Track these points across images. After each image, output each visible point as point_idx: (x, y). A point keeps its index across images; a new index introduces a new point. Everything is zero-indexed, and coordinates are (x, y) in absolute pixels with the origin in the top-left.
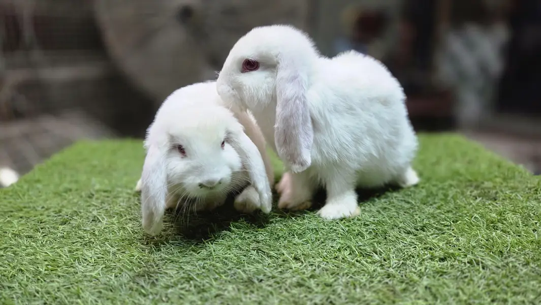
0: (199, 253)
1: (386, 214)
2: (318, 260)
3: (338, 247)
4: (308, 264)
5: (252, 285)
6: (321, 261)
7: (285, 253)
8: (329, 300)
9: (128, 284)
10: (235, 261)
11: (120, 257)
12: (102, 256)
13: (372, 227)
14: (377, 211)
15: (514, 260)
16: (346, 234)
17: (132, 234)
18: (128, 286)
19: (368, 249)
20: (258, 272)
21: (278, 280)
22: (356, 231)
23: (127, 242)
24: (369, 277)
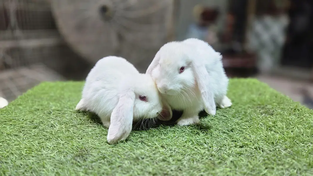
1: (212, 123)
2: (175, 147)
3: (185, 140)
4: (169, 150)
5: (138, 161)
7: (156, 144)
8: (179, 168)
9: (71, 160)
10: (129, 148)
11: (67, 146)
12: (57, 146)
13: (205, 130)
15: (279, 147)
16: (190, 133)
17: (73, 134)
18: (71, 162)
19: (202, 142)
20: (142, 154)
21: (152, 158)
22: (196, 132)
23: (70, 138)
24: (201, 156)
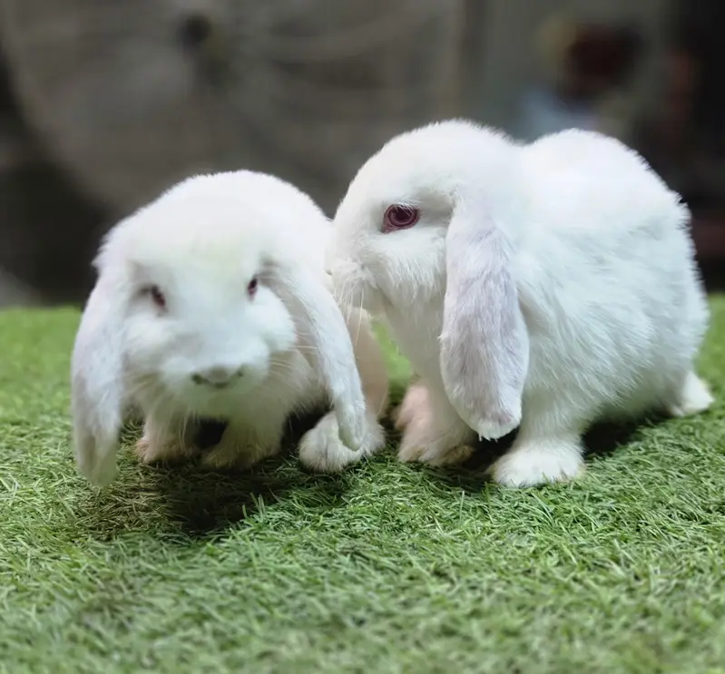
0: (223, 559)
1: (638, 476)
2: (489, 576)
3: (532, 549)
4: (466, 587)
5: (342, 632)
6: (495, 579)
7: (414, 562)
8: (513, 667)
9: (67, 627)
10: (302, 579)
11: (50, 568)
12: (10, 566)
13: (608, 504)
14: (620, 469)
16: (551, 519)
17: (76, 517)
18: (66, 633)
19: (600, 554)
20: (355, 603)
21: (398, 620)
22: (573, 512)
23: (64, 535)
24: (602, 615)
